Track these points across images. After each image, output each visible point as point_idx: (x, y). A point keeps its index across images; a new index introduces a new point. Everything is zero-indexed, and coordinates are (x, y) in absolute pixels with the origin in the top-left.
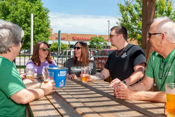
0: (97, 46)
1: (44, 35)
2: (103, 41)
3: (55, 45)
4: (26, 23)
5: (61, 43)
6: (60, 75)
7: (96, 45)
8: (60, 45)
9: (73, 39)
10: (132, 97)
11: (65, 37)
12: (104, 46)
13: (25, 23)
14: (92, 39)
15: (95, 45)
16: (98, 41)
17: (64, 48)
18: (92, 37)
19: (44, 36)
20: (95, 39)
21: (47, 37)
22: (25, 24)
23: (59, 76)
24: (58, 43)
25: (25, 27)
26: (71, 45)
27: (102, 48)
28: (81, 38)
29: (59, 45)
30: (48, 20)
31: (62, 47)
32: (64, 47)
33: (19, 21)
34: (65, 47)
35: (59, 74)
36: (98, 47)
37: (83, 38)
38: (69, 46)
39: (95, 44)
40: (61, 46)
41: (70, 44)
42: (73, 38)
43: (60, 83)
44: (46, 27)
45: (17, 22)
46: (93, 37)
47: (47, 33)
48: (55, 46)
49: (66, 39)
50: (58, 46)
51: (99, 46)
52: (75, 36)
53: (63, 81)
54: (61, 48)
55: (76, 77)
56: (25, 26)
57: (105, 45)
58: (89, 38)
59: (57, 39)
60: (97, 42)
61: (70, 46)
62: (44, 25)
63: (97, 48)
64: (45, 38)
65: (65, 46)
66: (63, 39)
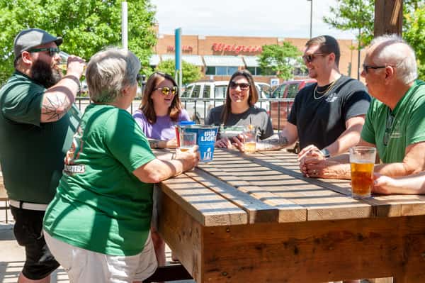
0: (277, 69)
1: (142, 43)
2: (296, 55)
3: (167, 67)
4: (94, 14)
5: (183, 62)
6: (204, 139)
7: (276, 65)
8: (181, 67)
9: (214, 52)
10: (331, 174)
11: (192, 46)
12: (299, 69)
13: (91, 13)
14: (263, 50)
15: (274, 67)
16: (281, 55)
17: (190, 76)
18: (264, 45)
19: (139, 45)
20: (272, 49)
21: (148, 47)
22: (92, 17)
23: (202, 140)
24: (174, 63)
25: (91, 25)
26: (209, 68)
27: (293, 75)
28: (236, 47)
29: (176, 67)
30: (149, 6)
31: (186, 72)
32: (189, 73)
33: (78, 8)
34: (192, 74)
35: (202, 137)
36: (281, 71)
37: (240, 47)
38: (202, 71)
39: (274, 63)
40: (183, 70)
41: (207, 65)
42: (213, 48)
43: (205, 153)
44: (144, 23)
45: (72, 11)
46: (268, 44)
47: (147, 38)
48: (166, 70)
49: (195, 50)
50: (174, 71)
51: (285, 70)
52: (218, 44)
53: (209, 150)
54: (183, 76)
55: (230, 146)
56: (92, 20)
57: (299, 66)
58: (257, 48)
59: (170, 50)
60: (279, 57)
61: (205, 70)
62: (140, 18)
63: (278, 73)
64: (142, 51)
65: (193, 71)
66: (188, 51)
